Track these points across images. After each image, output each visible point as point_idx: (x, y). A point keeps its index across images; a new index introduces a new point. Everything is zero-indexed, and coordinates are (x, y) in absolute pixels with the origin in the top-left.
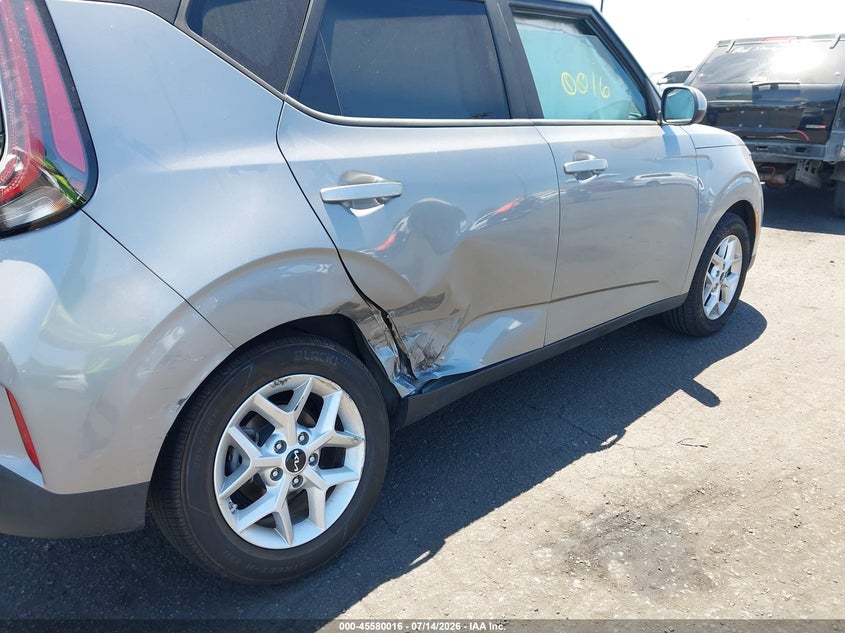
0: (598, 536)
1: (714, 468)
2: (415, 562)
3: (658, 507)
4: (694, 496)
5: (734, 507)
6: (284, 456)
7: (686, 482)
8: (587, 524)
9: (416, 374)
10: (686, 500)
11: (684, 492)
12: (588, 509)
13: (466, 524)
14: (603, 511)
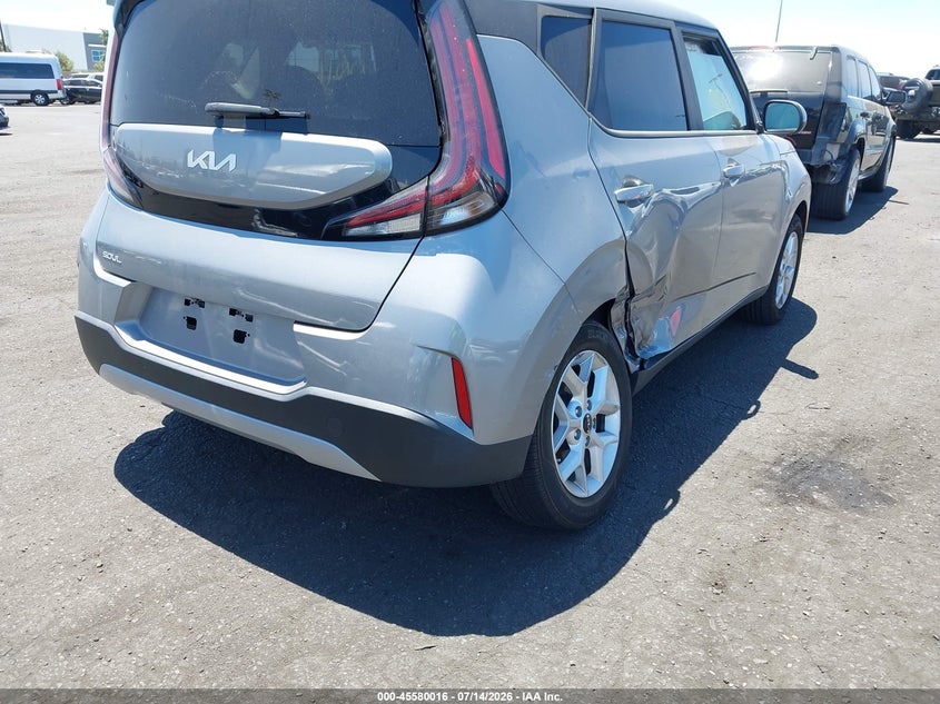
0: (790, 477)
1: (843, 424)
2: (667, 506)
3: (821, 454)
4: (842, 443)
5: (875, 449)
6: (582, 418)
7: (828, 436)
8: (777, 470)
9: (638, 352)
10: (838, 446)
11: (833, 442)
12: (772, 460)
13: (686, 478)
14: (783, 460)
